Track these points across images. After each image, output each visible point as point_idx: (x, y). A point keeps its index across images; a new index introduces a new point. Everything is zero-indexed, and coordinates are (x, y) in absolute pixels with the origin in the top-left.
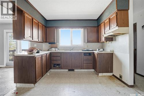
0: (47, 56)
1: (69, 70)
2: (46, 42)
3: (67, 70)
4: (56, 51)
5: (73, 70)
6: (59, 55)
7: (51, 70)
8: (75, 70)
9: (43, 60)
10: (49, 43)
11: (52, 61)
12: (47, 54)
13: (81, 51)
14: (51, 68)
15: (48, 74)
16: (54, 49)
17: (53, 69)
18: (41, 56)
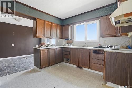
0: (57, 50)
1: (78, 67)
2: (62, 38)
3: (76, 66)
5: (81, 68)
6: (69, 50)
8: (84, 68)
9: (50, 53)
10: (65, 39)
11: (64, 55)
13: (93, 48)
14: (63, 61)
16: (67, 44)
17: (65, 62)
18: (48, 50)
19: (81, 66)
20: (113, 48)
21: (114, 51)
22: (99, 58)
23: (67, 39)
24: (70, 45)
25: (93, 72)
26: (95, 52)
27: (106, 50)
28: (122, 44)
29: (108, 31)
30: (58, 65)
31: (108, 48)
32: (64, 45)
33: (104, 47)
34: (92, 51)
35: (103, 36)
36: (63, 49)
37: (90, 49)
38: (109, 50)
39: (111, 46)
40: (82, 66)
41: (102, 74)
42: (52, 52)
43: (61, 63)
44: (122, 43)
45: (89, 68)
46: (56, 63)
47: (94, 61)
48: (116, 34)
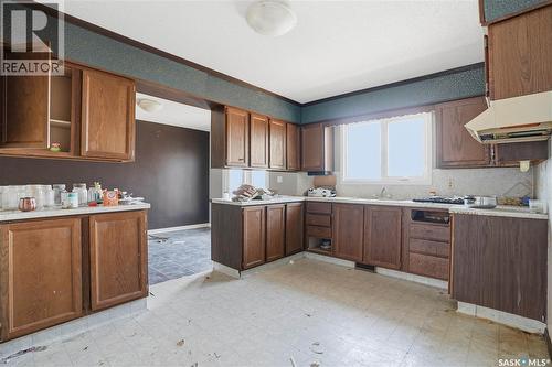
0: (288, 209)
1: (359, 265)
2: (299, 169)
3: (352, 265)
4: (327, 199)
5: (371, 268)
6: (329, 211)
7: (307, 255)
8: (381, 271)
9: (269, 219)
10: (310, 174)
11: (308, 227)
12: (289, 205)
13: (410, 203)
14: (304, 248)
15: (291, 262)
16: (319, 192)
17: (310, 251)
18: (263, 208)
19: (372, 263)
20: (477, 203)
21: (480, 212)
22: (434, 237)
23: (316, 172)
24: (329, 192)
25: (414, 282)
26: (419, 215)
27: (454, 208)
28: (509, 191)
29: (459, 149)
30: (291, 261)
31: (462, 203)
32: (306, 195)
33: (449, 202)
34: (409, 215)
35: (443, 164)
36: (305, 208)
37: (402, 208)
38: (465, 208)
39: (471, 199)
40: (377, 263)
41: (444, 285)
42: (274, 218)
43: (299, 255)
44: (507, 189)
45: (400, 269)
46: (285, 255)
47: (415, 245)
48: (487, 159)
